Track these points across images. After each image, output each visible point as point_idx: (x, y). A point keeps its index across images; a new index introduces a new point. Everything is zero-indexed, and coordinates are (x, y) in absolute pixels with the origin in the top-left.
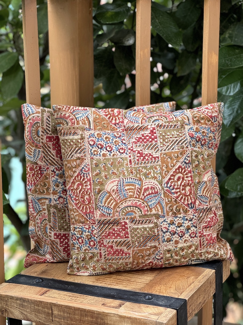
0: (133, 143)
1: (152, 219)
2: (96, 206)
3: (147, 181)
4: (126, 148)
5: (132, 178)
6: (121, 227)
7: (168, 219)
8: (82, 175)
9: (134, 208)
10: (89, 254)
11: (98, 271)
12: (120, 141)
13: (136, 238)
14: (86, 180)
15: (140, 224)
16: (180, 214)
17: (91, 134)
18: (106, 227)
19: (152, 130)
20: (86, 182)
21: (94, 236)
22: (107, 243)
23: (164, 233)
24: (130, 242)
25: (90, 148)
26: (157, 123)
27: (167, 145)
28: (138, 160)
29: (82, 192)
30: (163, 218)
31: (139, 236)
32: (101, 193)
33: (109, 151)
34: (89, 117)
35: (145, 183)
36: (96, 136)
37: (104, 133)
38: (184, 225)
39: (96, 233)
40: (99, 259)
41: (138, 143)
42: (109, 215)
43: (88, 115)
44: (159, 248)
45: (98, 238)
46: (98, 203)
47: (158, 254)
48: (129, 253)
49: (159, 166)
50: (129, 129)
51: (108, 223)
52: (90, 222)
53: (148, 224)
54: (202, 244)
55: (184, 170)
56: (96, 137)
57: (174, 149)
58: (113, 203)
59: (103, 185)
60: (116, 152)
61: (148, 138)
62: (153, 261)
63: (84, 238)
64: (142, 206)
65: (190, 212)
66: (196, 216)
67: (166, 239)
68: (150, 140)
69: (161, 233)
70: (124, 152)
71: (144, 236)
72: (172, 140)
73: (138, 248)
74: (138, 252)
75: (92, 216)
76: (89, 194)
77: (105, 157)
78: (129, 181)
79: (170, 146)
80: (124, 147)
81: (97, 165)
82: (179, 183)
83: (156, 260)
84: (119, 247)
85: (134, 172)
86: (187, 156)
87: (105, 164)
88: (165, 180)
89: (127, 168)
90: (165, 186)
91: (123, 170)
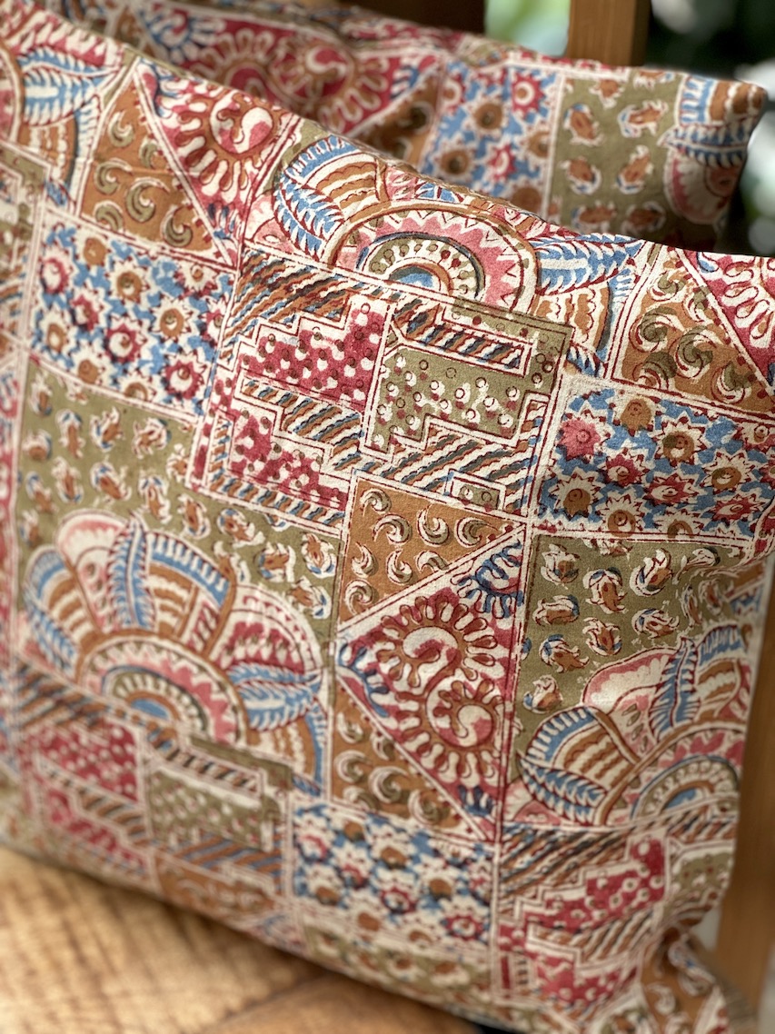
0: (243, 365)
1: (253, 777)
3: (257, 594)
4: (207, 371)
5: (186, 548)
6: (106, 744)
7: (334, 809)
13: (168, 818)
15: (195, 773)
16: (405, 815)
17: (59, 229)
18: (44, 707)
19: (361, 329)
24: (143, 820)
25: (37, 302)
26: (407, 292)
27: (409, 450)
28: (237, 469)
30: (308, 796)
31: (181, 815)
33: (114, 359)
34: (83, 119)
35: (245, 600)
36: (80, 246)
37: (124, 248)
41: (265, 373)
43: (83, 105)
44: (278, 905)
48: (141, 860)
49: (331, 547)
50: (256, 269)
51: (56, 696)
53: (229, 786)
54: (514, 977)
55: (469, 618)
56: (76, 256)
57: (441, 490)
58: (81, 621)
59: (51, 519)
60: (151, 380)
61: (322, 365)
64: (213, 697)
66: (489, 859)
67: (312, 889)
68: (332, 384)
69: (289, 852)
70: (191, 393)
72: (445, 432)
77: (89, 386)
78: (169, 554)
79: (427, 461)
80: (199, 361)
81: (45, 408)
82: (426, 672)
84: (93, 816)
85: (201, 519)
86: (503, 554)
87: (79, 418)
88: (350, 631)
89: (176, 484)
90: (340, 660)
91: (157, 487)
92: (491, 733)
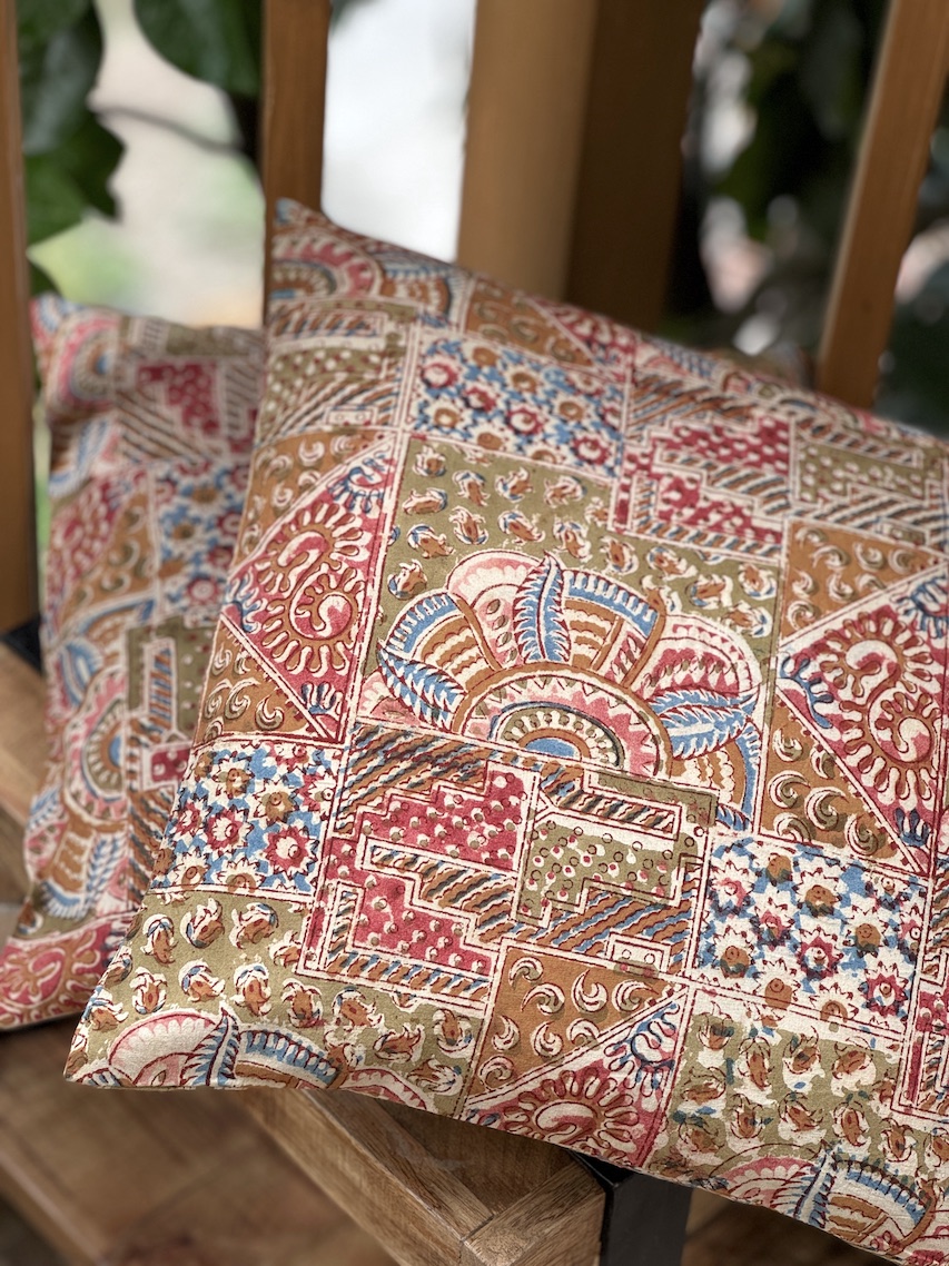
0: (658, 443)
1: (671, 812)
2: (372, 657)
3: (689, 622)
4: (614, 447)
5: (609, 583)
6: (481, 799)
7: (760, 843)
8: (341, 501)
9: (587, 725)
10: (249, 906)
11: (272, 1018)
12: (591, 410)
13: (550, 882)
14: (357, 523)
15: (597, 819)
16: (839, 843)
17: (442, 342)
18: (394, 772)
19: (769, 428)
20: (352, 532)
21: (313, 808)
22: (375, 860)
23: (721, 912)
24: (510, 894)
25: (419, 396)
26: (802, 412)
27: (836, 502)
28: (665, 516)
29: (311, 579)
30: (732, 830)
31: (569, 875)
32: (419, 598)
33: (517, 432)
34: (452, 282)
35: (675, 629)
36: (468, 354)
37: (516, 357)
38: (847, 912)
39: (327, 792)
40: (299, 952)
41: (684, 448)
42: (435, 716)
43: (449, 276)
44: (668, 987)
45: (333, 820)
46: (392, 640)
47: (654, 1027)
48: (485, 961)
49: (770, 573)
51: (417, 754)
52: (311, 729)
53: (639, 828)
54: (923, 1076)
55: (906, 636)
56: (464, 361)
57: (873, 529)
58: (472, 661)
59: (443, 563)
60: (558, 448)
61: (740, 446)
62: (614, 1067)
63: (251, 814)
64: (632, 729)
65: (899, 856)
66: (923, 895)
67: (719, 952)
68: (753, 457)
69: (699, 905)
70: (601, 461)
71: (603, 887)
72: (867, 492)
73: (548, 951)
74: (540, 970)
75: (333, 699)
76: (355, 589)
77: (490, 452)
78: (590, 589)
79: (854, 509)
80: (605, 439)
81: (436, 471)
82: (869, 683)
83: (629, 1066)
84: (435, 905)
85: (628, 557)
86: (932, 582)
87: (481, 478)
88: (793, 645)
89: (597, 528)
90: (783, 672)
91: (575, 531)
92: (929, 751)
